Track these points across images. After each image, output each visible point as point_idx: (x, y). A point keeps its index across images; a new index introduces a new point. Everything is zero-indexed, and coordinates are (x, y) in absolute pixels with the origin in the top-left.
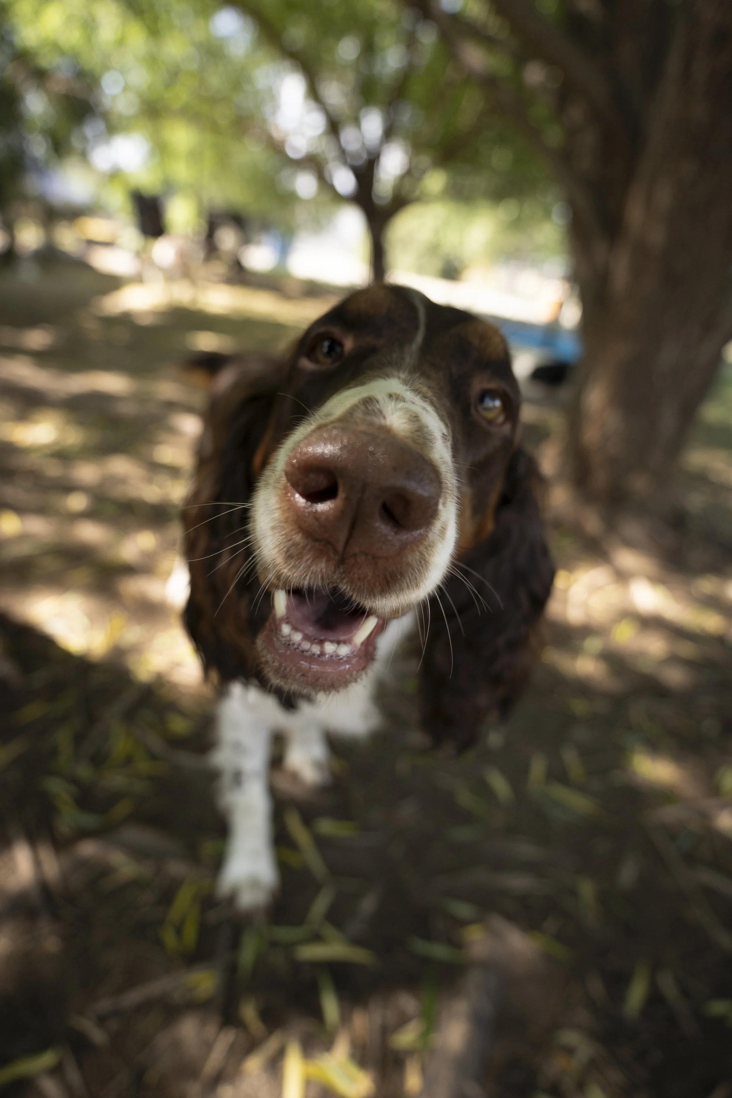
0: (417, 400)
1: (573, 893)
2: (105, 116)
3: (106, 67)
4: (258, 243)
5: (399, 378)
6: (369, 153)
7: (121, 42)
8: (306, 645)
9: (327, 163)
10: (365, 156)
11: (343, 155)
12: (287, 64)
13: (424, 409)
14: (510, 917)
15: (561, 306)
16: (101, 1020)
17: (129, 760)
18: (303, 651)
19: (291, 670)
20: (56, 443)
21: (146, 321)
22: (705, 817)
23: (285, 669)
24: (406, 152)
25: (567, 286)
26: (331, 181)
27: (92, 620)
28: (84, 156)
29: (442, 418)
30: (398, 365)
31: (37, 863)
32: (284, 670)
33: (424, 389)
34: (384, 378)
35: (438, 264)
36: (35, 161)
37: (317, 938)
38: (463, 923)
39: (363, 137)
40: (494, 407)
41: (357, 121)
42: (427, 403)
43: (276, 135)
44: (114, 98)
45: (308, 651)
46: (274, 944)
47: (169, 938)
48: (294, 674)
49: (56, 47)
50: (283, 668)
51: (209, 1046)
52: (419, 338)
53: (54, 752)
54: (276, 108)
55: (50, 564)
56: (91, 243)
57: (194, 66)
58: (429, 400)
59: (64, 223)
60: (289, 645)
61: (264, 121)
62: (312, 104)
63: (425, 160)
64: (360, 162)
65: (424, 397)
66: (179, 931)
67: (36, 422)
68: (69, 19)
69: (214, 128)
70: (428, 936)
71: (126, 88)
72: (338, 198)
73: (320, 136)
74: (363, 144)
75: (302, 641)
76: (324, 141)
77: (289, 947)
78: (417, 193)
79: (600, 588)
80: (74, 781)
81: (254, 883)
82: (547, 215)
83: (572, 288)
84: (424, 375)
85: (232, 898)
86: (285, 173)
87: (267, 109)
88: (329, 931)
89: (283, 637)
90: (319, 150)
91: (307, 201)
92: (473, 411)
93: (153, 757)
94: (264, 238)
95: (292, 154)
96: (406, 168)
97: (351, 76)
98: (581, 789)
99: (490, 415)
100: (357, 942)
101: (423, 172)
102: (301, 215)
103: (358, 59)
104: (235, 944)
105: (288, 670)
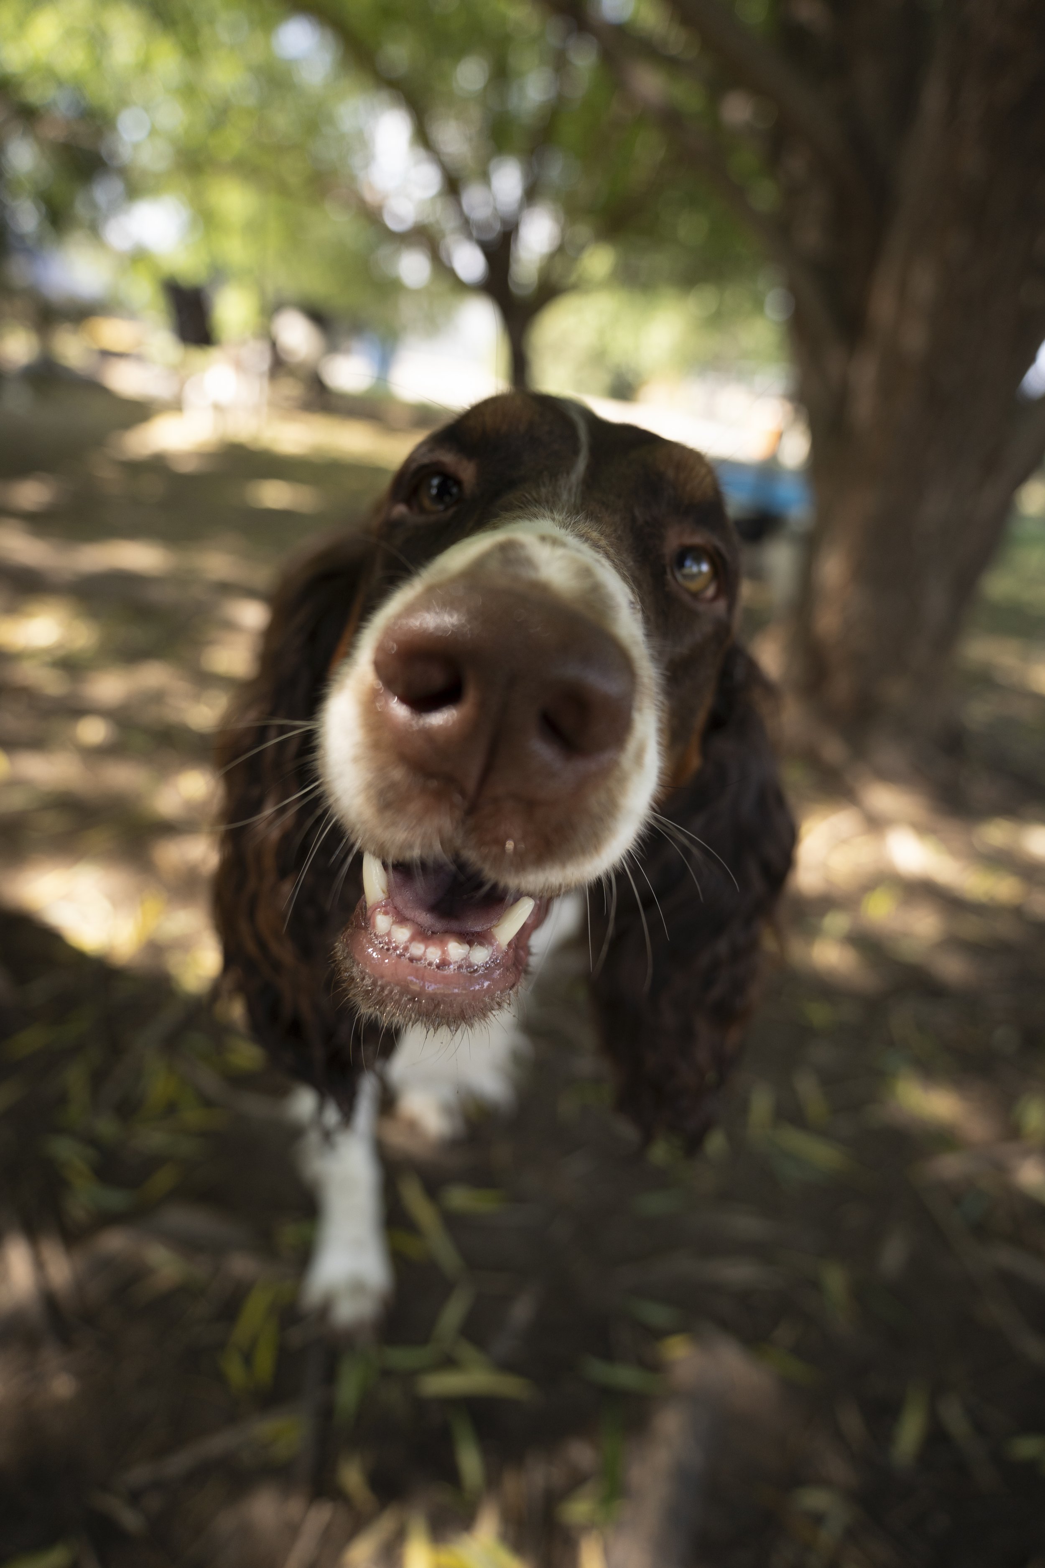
0: (585, 547)
1: (815, 1285)
2: (123, 172)
3: (124, 103)
4: (347, 352)
5: (553, 520)
6: (504, 222)
7: (144, 67)
8: (417, 949)
9: (444, 236)
10: (498, 227)
11: (467, 227)
12: (384, 95)
13: (598, 561)
14: (726, 1326)
15: (780, 436)
16: (135, 1497)
17: (171, 1108)
18: (411, 960)
19: (391, 991)
20: (59, 646)
21: (188, 467)
22: (1001, 1169)
23: (383, 988)
24: (557, 220)
25: (788, 407)
26: (450, 262)
27: (116, 902)
28: (94, 230)
29: (624, 578)
30: (550, 504)
31: (39, 1265)
32: (379, 992)
33: (595, 535)
34: (530, 520)
35: (605, 379)
36: (21, 238)
37: (449, 1363)
38: (659, 1334)
39: (495, 199)
40: (700, 573)
41: (485, 177)
42: (601, 555)
43: (369, 197)
44: (136, 146)
45: (419, 959)
46: (387, 1373)
47: (235, 1371)
48: (397, 997)
49: (50, 74)
50: (378, 989)
51: (293, 1530)
52: (581, 464)
53: (62, 1100)
54: (369, 159)
55: (52, 822)
56: (107, 355)
57: (250, 101)
58: (603, 550)
59: (67, 326)
60: (388, 950)
61: (353, 178)
62: (422, 153)
63: (583, 231)
64: (492, 235)
65: (595, 546)
66: (248, 1359)
67: (30, 615)
68: (69, 33)
69: (283, 189)
70: (608, 1355)
71: (153, 132)
72: (460, 287)
73: (433, 199)
74: (495, 209)
75: (410, 943)
76: (439, 206)
77: (409, 1377)
78: (573, 278)
79: (844, 842)
80: (92, 1141)
81: (357, 1287)
82: (758, 305)
83: (797, 411)
84: (592, 516)
85: (325, 1309)
86: (384, 251)
87: (356, 161)
88: (466, 1352)
89: (377, 937)
90: (432, 219)
91: (417, 292)
92: (669, 577)
93: (207, 1103)
94: (355, 344)
95: (394, 225)
96: (556, 243)
97: (475, 113)
98: (823, 1133)
99: (694, 586)
100: (506, 1366)
101: (581, 249)
102: (407, 310)
103: (485, 88)
104: (330, 1376)
105: (386, 992)
